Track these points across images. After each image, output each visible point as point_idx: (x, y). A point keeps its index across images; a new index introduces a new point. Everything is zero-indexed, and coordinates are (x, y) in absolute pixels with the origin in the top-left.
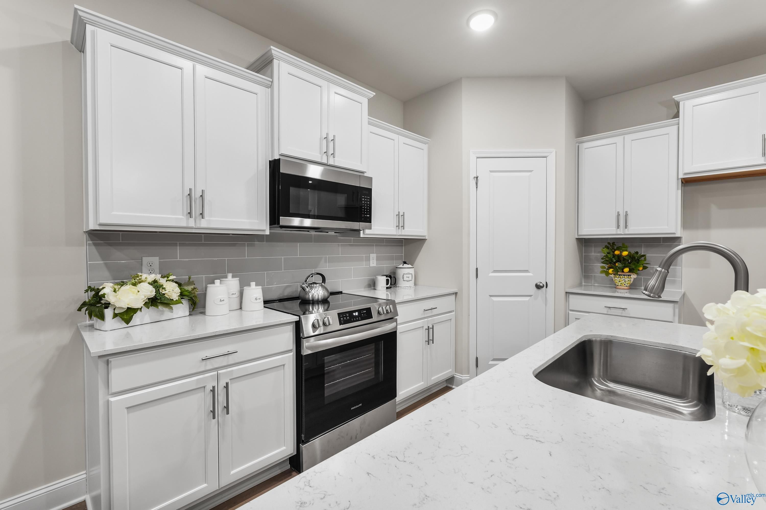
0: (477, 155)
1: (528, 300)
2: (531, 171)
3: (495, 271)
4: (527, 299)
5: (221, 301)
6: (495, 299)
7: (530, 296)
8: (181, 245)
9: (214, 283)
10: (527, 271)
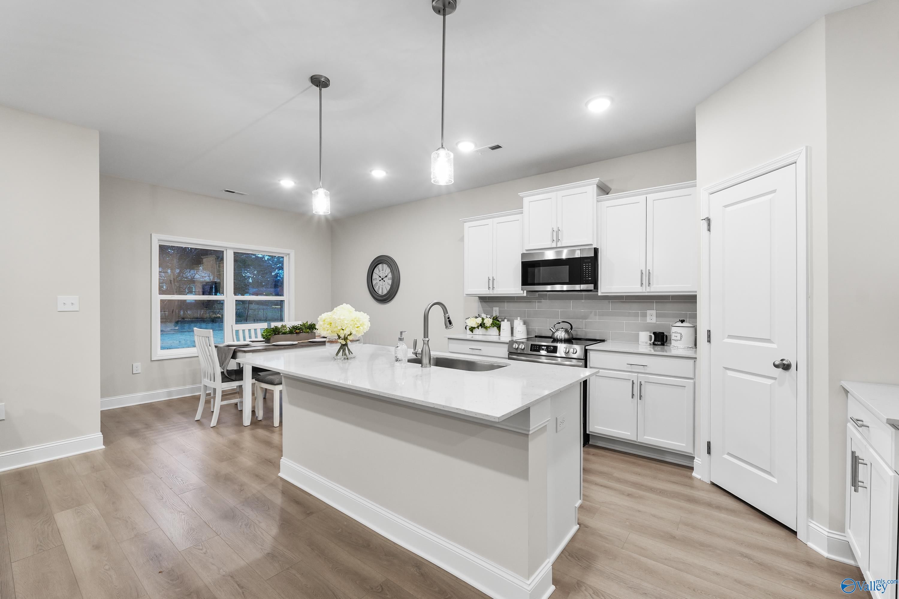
0: (708, 192)
1: (770, 384)
2: (774, 191)
3: (730, 337)
4: (769, 382)
5: (503, 330)
6: (730, 373)
7: (775, 379)
8: (507, 302)
9: (504, 321)
10: (768, 341)
